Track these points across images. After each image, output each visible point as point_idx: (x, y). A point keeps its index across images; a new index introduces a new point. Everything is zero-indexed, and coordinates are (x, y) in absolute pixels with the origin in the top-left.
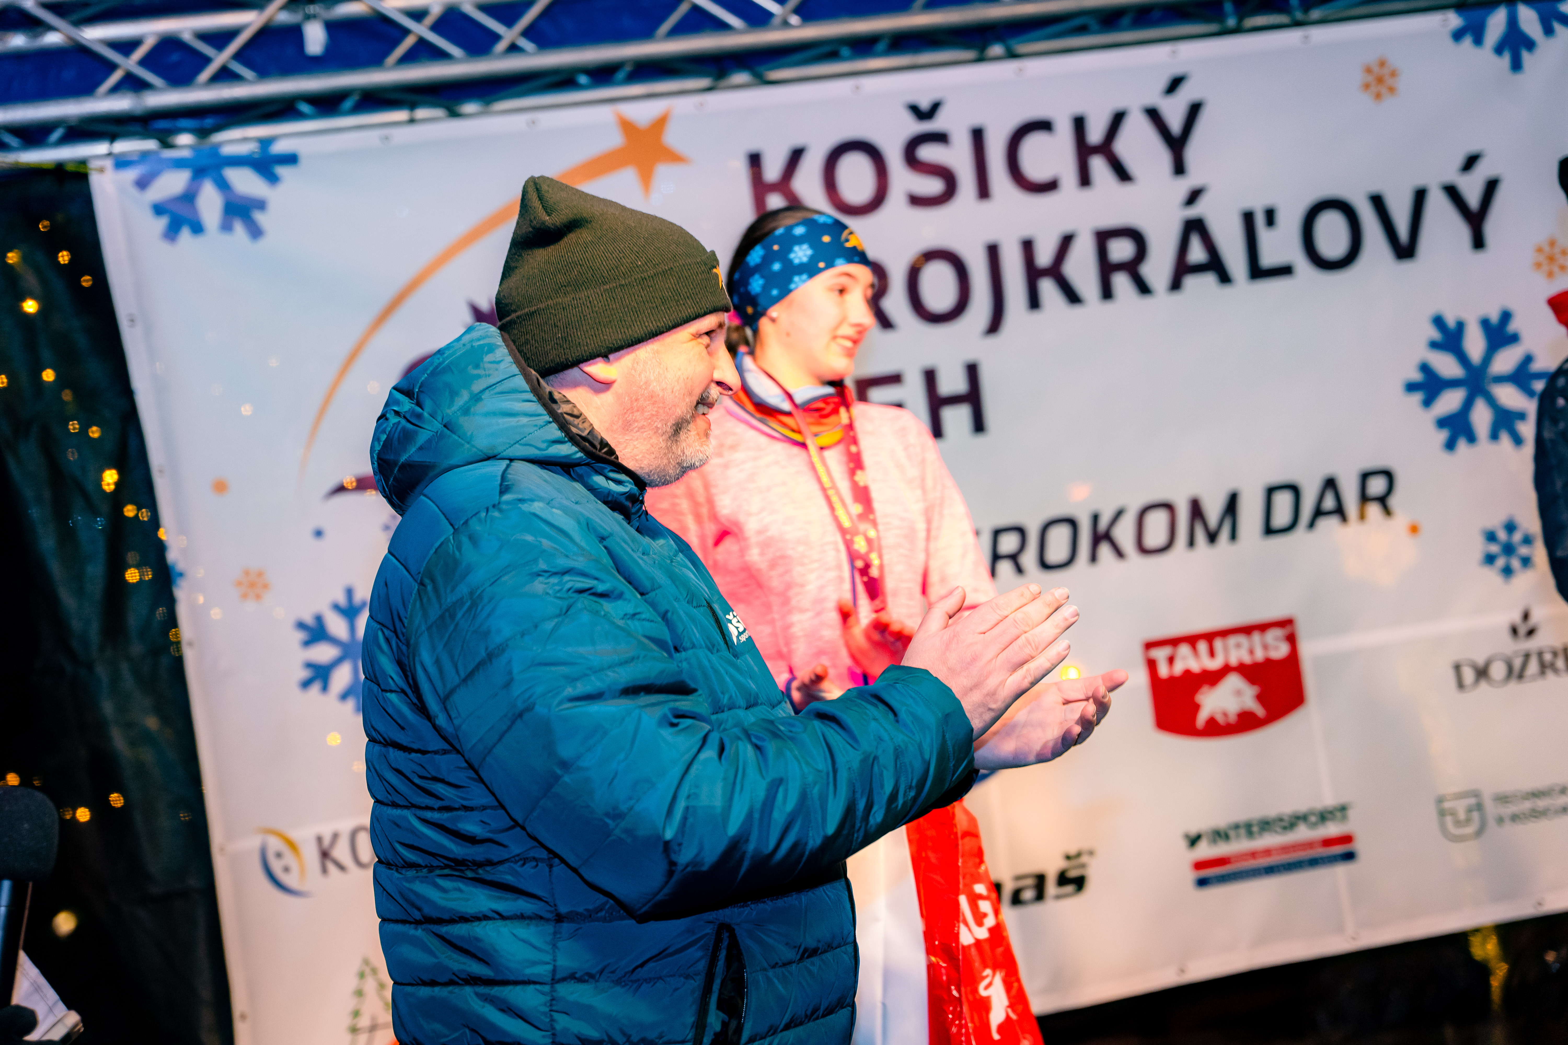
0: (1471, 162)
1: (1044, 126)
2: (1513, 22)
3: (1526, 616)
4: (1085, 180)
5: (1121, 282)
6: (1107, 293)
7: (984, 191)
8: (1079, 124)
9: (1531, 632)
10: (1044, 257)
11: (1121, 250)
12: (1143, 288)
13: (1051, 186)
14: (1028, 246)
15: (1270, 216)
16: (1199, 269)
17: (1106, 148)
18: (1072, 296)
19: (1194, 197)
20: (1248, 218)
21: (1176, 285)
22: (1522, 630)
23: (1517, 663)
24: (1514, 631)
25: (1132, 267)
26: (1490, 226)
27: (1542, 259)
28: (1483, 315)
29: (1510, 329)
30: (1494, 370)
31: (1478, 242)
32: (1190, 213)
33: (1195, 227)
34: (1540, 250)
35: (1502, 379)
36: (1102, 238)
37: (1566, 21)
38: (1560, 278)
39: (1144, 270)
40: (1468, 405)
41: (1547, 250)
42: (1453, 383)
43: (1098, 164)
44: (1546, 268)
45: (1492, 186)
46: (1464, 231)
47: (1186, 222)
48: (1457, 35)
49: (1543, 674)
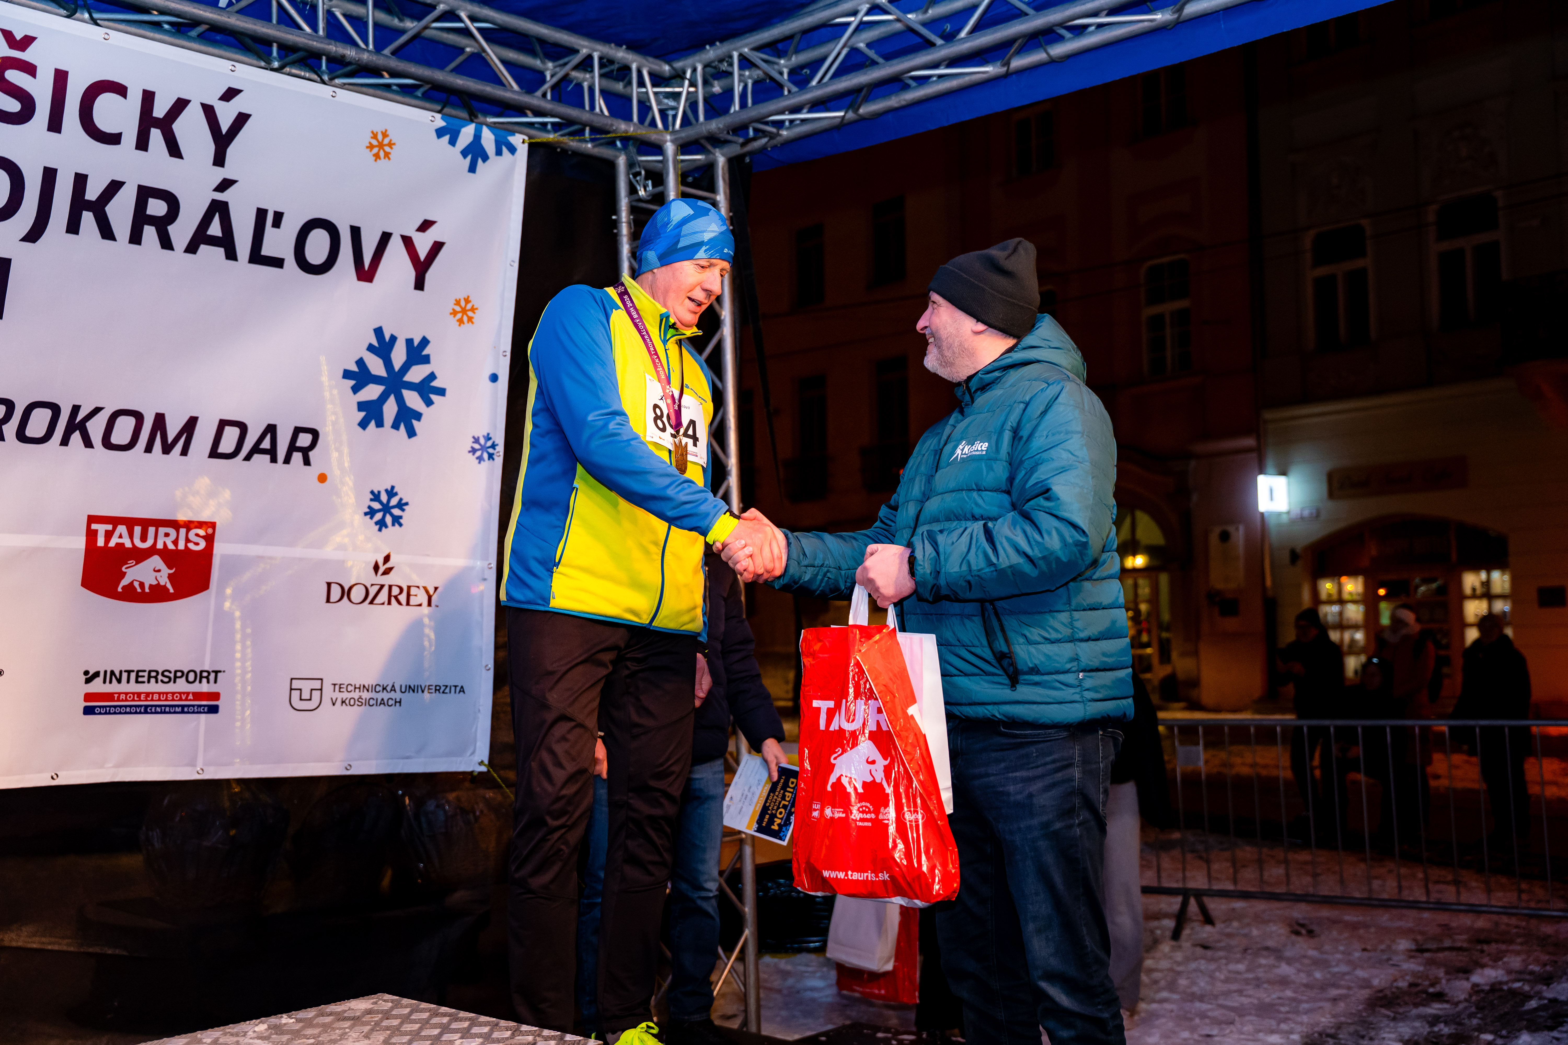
0: (426, 226)
1: (120, 89)
2: (477, 138)
3: (387, 559)
4: (142, 144)
5: (150, 233)
6: (136, 238)
7: (55, 124)
8: (148, 97)
9: (387, 572)
10: (92, 193)
11: (157, 208)
12: (166, 243)
13: (113, 140)
14: (81, 181)
15: (278, 218)
16: (213, 241)
17: (166, 125)
18: (107, 232)
19: (225, 185)
20: (261, 214)
21: (191, 248)
22: (382, 569)
23: (373, 591)
24: (376, 568)
25: (162, 225)
26: (430, 276)
27: (458, 309)
28: (409, 337)
29: (425, 352)
30: (407, 378)
31: (419, 285)
32: (219, 196)
33: (219, 209)
34: (458, 303)
35: (411, 386)
36: (145, 193)
37: (512, 150)
38: (467, 326)
39: (171, 229)
40: (383, 398)
41: (463, 303)
42: (377, 380)
43: (156, 135)
44: (459, 316)
45: (437, 247)
46: (411, 274)
47: (214, 203)
48: (440, 133)
49: (389, 603)
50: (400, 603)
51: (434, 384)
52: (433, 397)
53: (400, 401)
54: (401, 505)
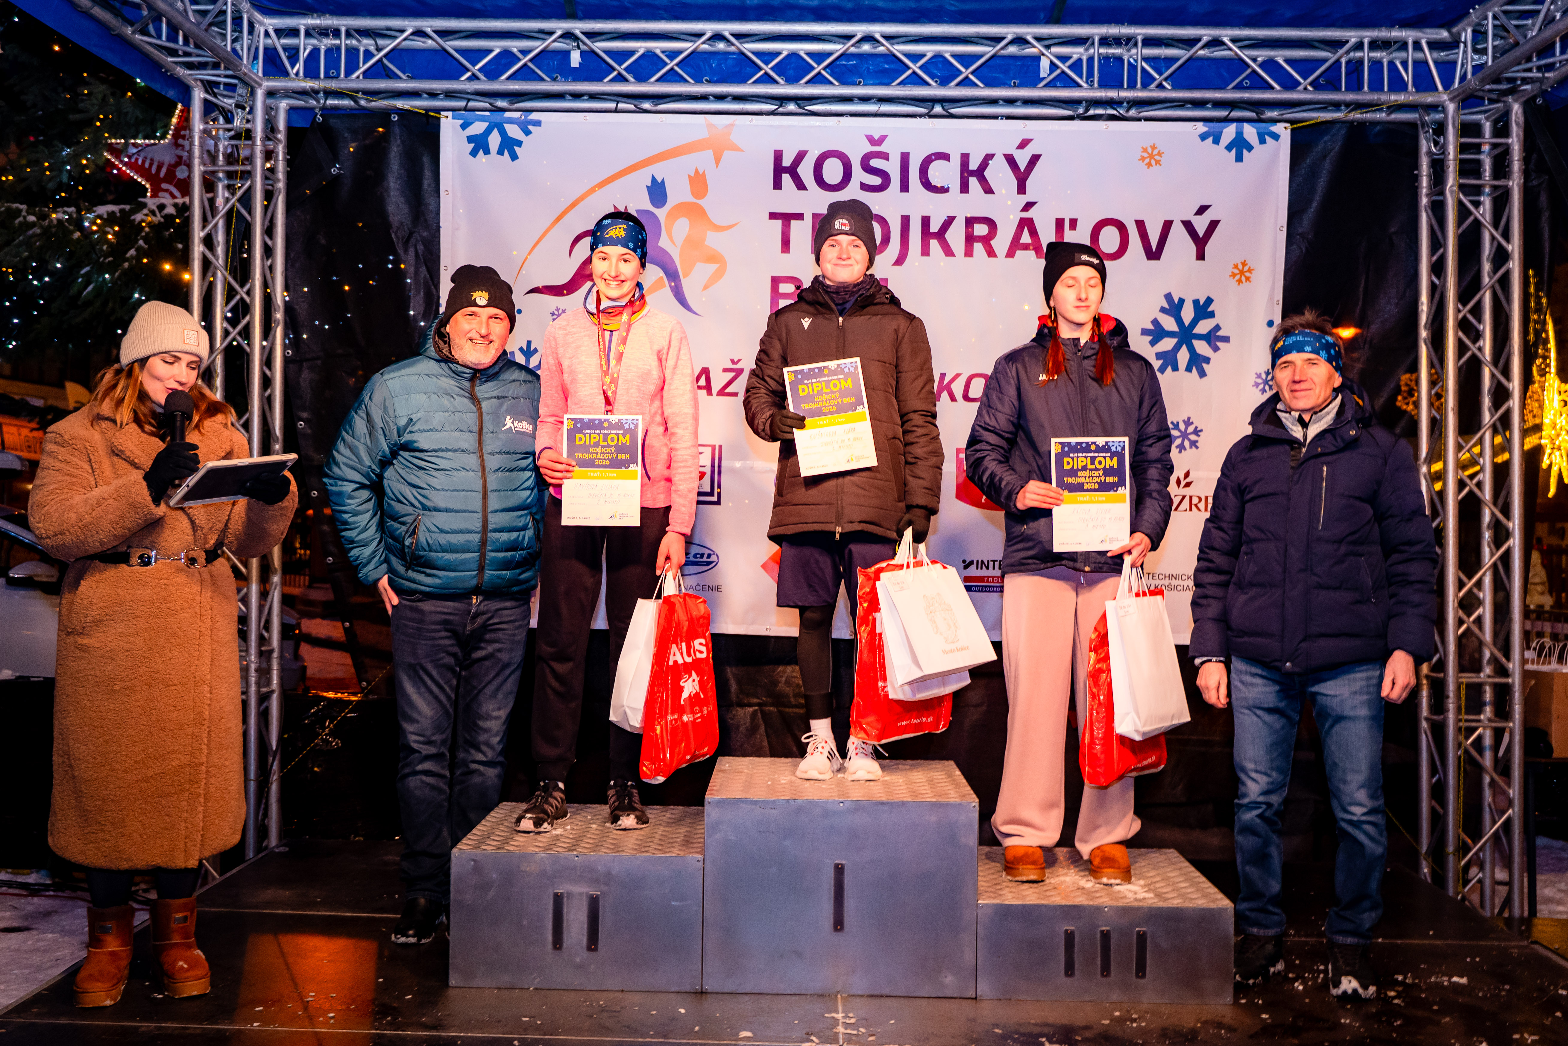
0: (1202, 210)
1: (945, 157)
2: (1240, 134)
3: (1187, 474)
4: (965, 189)
5: (978, 247)
6: (969, 252)
7: (905, 187)
8: (965, 158)
9: (1188, 484)
10: (934, 227)
11: (981, 230)
12: (991, 253)
13: (944, 190)
14: (926, 221)
15: (1073, 223)
16: (1026, 247)
17: (980, 173)
18: (948, 252)
19: (1028, 206)
20: (1060, 222)
21: (1010, 254)
22: (1183, 482)
23: (1177, 499)
24: (1178, 481)
25: (986, 240)
26: (1208, 248)
27: (1236, 271)
28: (1195, 298)
29: (1210, 309)
30: (1196, 331)
31: (1201, 256)
32: (1025, 215)
33: (1027, 224)
34: (1236, 266)
35: (1200, 337)
36: (970, 222)
37: (1276, 137)
38: (1245, 284)
39: (992, 242)
40: (1177, 348)
41: (1240, 267)
42: (1170, 334)
43: (973, 182)
44: (1238, 277)
45: (1213, 225)
46: (1192, 248)
47: (1022, 219)
48: (1203, 137)
49: (1191, 509)
50: (1199, 509)
51: (1220, 333)
52: (1219, 344)
53: (1191, 349)
54: (1197, 432)
